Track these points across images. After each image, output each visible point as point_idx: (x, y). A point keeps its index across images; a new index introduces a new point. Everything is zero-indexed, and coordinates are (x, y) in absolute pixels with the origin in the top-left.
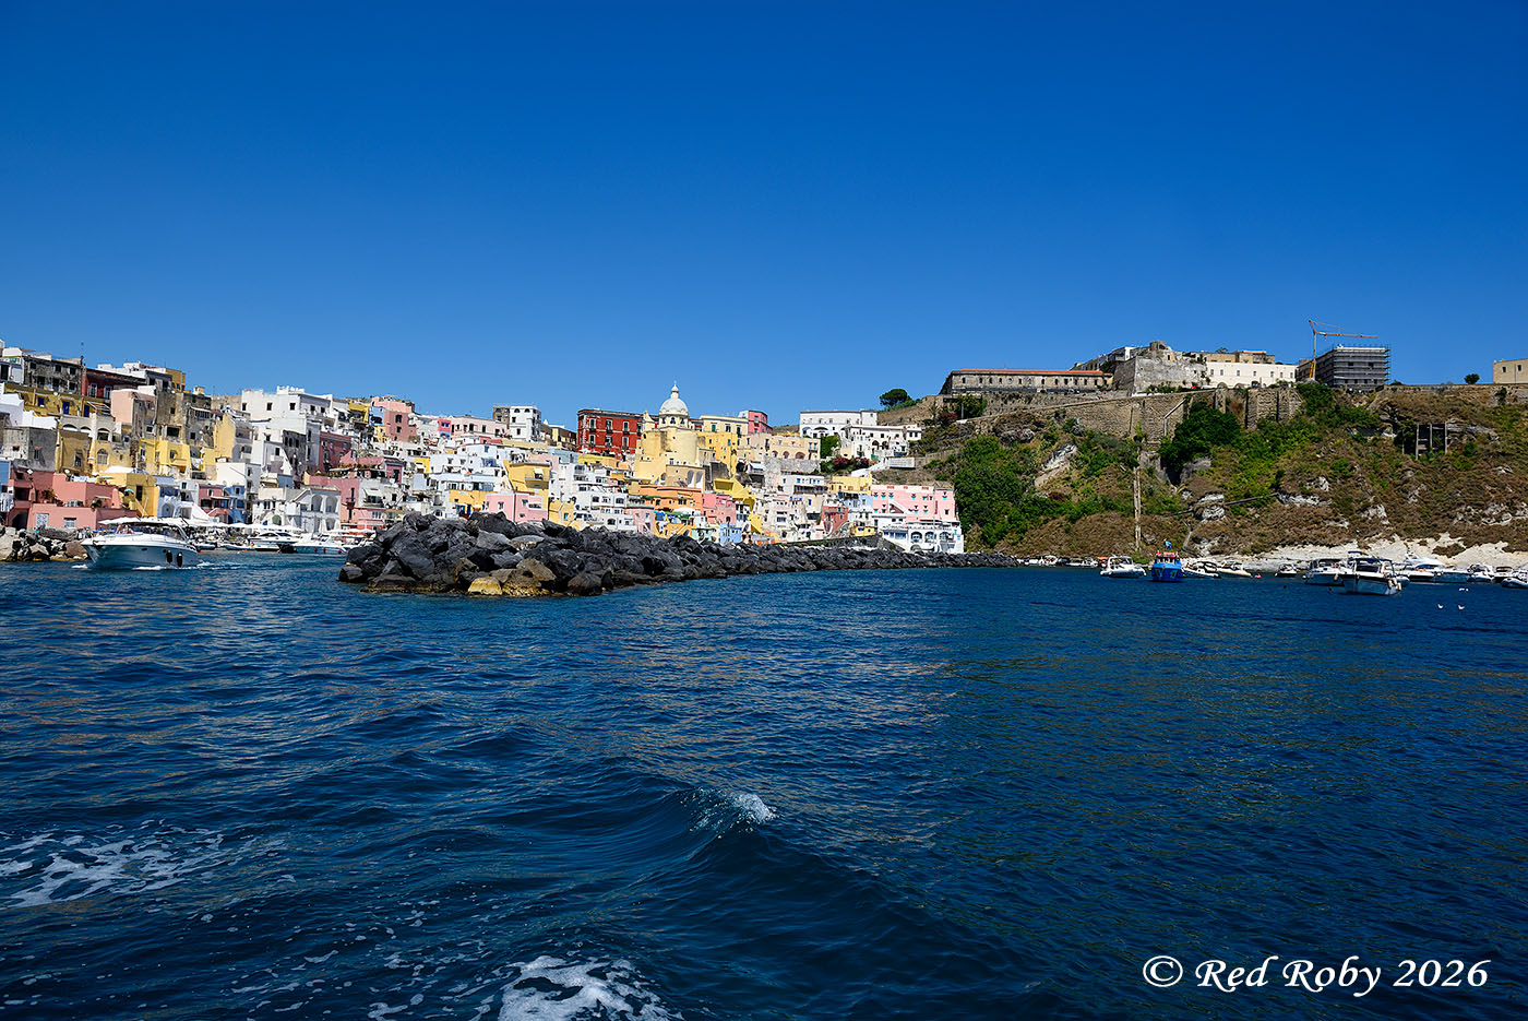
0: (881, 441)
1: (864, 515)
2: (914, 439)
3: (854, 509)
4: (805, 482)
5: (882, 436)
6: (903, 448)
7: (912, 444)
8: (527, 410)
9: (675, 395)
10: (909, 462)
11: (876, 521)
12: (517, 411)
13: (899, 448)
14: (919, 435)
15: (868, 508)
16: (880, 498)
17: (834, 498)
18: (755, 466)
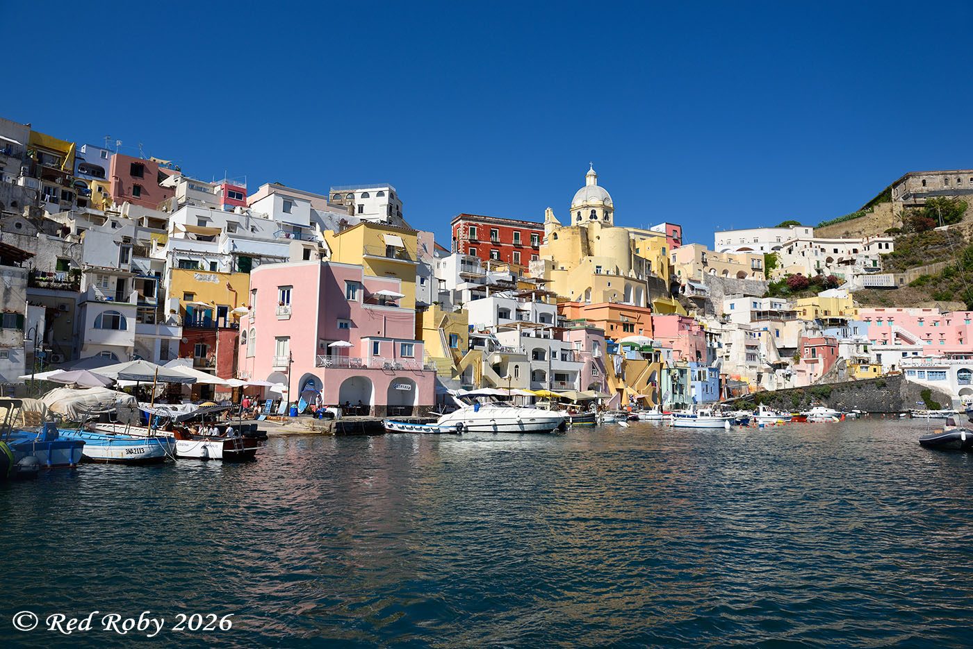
0: (836, 257)
1: (861, 347)
2: (884, 251)
3: (844, 340)
4: (766, 305)
5: (836, 251)
6: (875, 262)
7: (884, 257)
8: (380, 194)
9: (591, 181)
10: (888, 280)
11: (879, 356)
12: (365, 195)
13: (870, 263)
14: (891, 245)
15: (865, 339)
16: (873, 324)
17: (810, 325)
18: (696, 286)
